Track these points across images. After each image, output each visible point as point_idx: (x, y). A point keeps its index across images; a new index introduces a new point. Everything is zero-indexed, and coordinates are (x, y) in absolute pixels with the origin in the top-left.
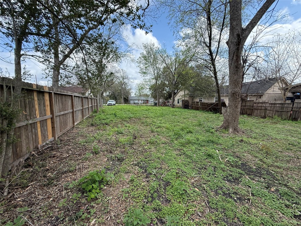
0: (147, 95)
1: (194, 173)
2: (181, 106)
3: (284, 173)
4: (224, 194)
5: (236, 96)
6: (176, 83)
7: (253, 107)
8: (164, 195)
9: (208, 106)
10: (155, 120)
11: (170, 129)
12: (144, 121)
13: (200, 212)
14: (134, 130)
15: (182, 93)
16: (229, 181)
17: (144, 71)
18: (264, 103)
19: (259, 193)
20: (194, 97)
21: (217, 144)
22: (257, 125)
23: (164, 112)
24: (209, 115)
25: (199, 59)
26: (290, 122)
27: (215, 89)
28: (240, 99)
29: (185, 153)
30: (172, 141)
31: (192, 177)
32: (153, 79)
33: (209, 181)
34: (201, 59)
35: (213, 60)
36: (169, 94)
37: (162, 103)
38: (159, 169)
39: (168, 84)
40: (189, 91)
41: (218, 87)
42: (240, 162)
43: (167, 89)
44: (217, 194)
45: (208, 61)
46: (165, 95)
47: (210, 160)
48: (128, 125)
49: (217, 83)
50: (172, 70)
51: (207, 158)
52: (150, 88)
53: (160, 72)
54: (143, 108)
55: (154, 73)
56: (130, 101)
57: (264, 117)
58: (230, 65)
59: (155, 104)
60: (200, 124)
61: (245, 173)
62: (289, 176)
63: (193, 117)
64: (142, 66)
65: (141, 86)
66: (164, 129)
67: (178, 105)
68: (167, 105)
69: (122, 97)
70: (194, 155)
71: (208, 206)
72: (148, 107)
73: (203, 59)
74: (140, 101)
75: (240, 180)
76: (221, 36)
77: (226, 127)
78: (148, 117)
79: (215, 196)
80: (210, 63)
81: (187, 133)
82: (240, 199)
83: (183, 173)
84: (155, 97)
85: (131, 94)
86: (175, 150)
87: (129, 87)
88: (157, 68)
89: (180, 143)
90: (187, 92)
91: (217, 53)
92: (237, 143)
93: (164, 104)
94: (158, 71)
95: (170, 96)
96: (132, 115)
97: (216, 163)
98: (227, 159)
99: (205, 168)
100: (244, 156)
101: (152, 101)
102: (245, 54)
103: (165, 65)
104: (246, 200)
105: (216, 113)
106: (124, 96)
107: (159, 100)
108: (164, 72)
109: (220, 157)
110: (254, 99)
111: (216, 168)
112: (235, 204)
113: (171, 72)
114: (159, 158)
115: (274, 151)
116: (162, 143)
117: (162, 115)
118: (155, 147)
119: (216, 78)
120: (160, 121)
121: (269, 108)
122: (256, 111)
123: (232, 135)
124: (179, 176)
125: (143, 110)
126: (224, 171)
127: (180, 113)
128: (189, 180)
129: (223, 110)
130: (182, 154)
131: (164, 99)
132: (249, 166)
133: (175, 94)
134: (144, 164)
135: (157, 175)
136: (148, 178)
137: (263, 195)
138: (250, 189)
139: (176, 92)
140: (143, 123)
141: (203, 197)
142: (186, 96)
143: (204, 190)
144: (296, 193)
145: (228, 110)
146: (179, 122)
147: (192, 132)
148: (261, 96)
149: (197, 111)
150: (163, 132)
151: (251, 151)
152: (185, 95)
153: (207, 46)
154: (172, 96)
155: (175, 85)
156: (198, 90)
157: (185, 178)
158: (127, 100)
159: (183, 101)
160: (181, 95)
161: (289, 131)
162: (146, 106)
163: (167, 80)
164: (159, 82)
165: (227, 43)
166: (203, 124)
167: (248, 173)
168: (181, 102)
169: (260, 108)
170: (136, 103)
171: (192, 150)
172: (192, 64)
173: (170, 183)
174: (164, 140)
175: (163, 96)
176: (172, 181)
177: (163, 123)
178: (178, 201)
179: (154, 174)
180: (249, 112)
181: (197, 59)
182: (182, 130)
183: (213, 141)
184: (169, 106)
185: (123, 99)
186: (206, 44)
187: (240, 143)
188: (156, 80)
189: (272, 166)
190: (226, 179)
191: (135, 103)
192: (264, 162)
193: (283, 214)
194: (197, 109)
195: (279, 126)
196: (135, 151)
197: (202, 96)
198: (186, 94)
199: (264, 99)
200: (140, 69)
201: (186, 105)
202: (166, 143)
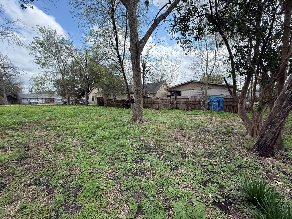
0: (50, 93)
1: (108, 167)
2: (96, 103)
3: (167, 144)
4: (133, 174)
5: (139, 93)
6: (88, 79)
7: (151, 102)
8: (74, 204)
9: (121, 103)
10: (64, 122)
11: (83, 128)
12: (47, 124)
13: (113, 200)
14: (29, 138)
15: (96, 91)
16: (136, 162)
17: (43, 61)
18: (157, 99)
19: (155, 163)
20: (108, 95)
21: (128, 135)
22: (154, 115)
23: (76, 112)
24: (122, 110)
25: (109, 59)
26: (170, 110)
27: (125, 88)
28: (142, 96)
29: (99, 150)
30: (85, 141)
31: (106, 171)
32: (58, 73)
33: (121, 168)
34: (111, 59)
35: (121, 62)
36: (82, 92)
37: (74, 101)
38: (68, 177)
39: (79, 81)
40: (103, 88)
41: (127, 86)
42: (144, 144)
43: (79, 86)
44: (127, 176)
45: (117, 62)
46: (77, 93)
47: (123, 149)
48: (16, 134)
49: (127, 83)
50: (82, 66)
51: (120, 149)
52: (54, 84)
53: (68, 66)
54: (45, 109)
55: (59, 66)
56: (20, 101)
57: (158, 109)
58: (133, 68)
59: (65, 103)
60: (114, 120)
61: (147, 152)
62: (170, 145)
63: (108, 113)
64: (38, 54)
65: (39, 80)
66: (76, 130)
67: (93, 103)
68: (80, 104)
69: (4, 94)
70: (109, 149)
71: (120, 190)
72: (53, 107)
73: (112, 60)
74: (40, 100)
75: (144, 158)
76: (126, 43)
77: (134, 120)
78: (54, 119)
79: (126, 180)
80: (119, 65)
81: (102, 130)
82: (143, 173)
83: (96, 170)
84: (63, 95)
85: (23, 90)
86: (89, 150)
87: (18, 81)
88: (62, 61)
89: (94, 141)
90: (101, 89)
91: (124, 57)
92: (142, 130)
93: (77, 103)
94: (65, 65)
95: (82, 93)
96: (24, 120)
97: (127, 151)
98: (135, 145)
99: (118, 158)
100: (146, 139)
101: (59, 99)
102: (144, 62)
103: (73, 59)
104: (147, 171)
105: (128, 108)
106: (8, 94)
107: (69, 98)
108: (72, 67)
109: (130, 145)
110: (151, 96)
111: (127, 155)
112: (140, 179)
113: (82, 67)
114: (68, 164)
115: (163, 131)
116: (73, 147)
117: (74, 115)
118: (62, 154)
119: (125, 78)
120: (70, 122)
121: (160, 103)
122: (153, 105)
123: (139, 125)
124: (93, 176)
125: (45, 111)
126: (133, 155)
127: (95, 111)
128: (103, 175)
129: (132, 105)
130: (96, 152)
131: (76, 97)
132: (149, 146)
133: (88, 91)
134: (44, 179)
135: (65, 185)
136: (52, 193)
137: (157, 164)
138: (150, 163)
139: (90, 89)
140: (44, 127)
141: (116, 185)
142: (100, 94)
143: (117, 178)
144: (172, 155)
145: (135, 105)
146: (93, 120)
147: (107, 128)
148: (155, 94)
149: (112, 108)
150: (74, 134)
151: (150, 134)
152: (99, 92)
153: (115, 48)
154: (85, 94)
155: (87, 82)
156: (111, 88)
157: (99, 175)
158: (16, 99)
159: (97, 98)
160: (95, 93)
161: (170, 116)
162: (50, 105)
163: (78, 77)
164: (67, 77)
165: (129, 49)
166: (117, 119)
167: (149, 151)
168: (96, 100)
169: (155, 103)
170: (33, 102)
171: (106, 145)
172: (103, 63)
173: (83, 186)
174: (74, 142)
175: (74, 93)
176: (84, 184)
177: (75, 123)
178: (91, 201)
179: (61, 186)
180: (149, 106)
181: (107, 58)
182: (97, 127)
183: (125, 133)
184: (83, 105)
185: (5, 97)
186: (114, 47)
187: (144, 130)
188: (62, 74)
189: (162, 141)
190: (134, 161)
191: (30, 103)
192: (158, 141)
193: (167, 171)
194: (112, 106)
195: (166, 114)
196: (29, 167)
197: (115, 94)
198: (101, 92)
199: (157, 96)
200: (35, 58)
201: (101, 103)
202: (77, 145)
